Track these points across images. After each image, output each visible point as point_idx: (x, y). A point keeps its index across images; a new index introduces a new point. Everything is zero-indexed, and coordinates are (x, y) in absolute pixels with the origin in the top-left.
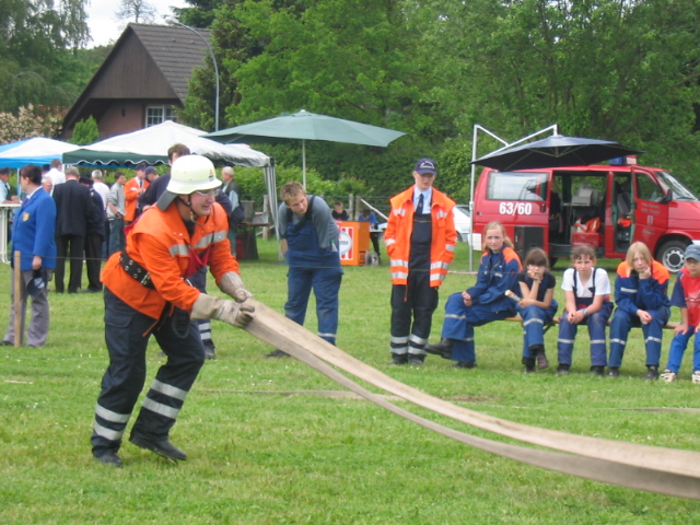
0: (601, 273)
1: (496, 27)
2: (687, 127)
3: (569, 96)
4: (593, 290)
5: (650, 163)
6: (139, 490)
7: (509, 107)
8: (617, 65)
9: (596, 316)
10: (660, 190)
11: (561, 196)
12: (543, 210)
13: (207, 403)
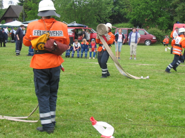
0: (79, 43)
1: (66, 7)
2: (95, 22)
3: (78, 17)
4: (78, 45)
5: (90, 27)
6: (10, 73)
7: (69, 19)
8: (85, 12)
9: (78, 50)
10: (91, 31)
11: (76, 32)
12: (73, 34)
13: (21, 62)
